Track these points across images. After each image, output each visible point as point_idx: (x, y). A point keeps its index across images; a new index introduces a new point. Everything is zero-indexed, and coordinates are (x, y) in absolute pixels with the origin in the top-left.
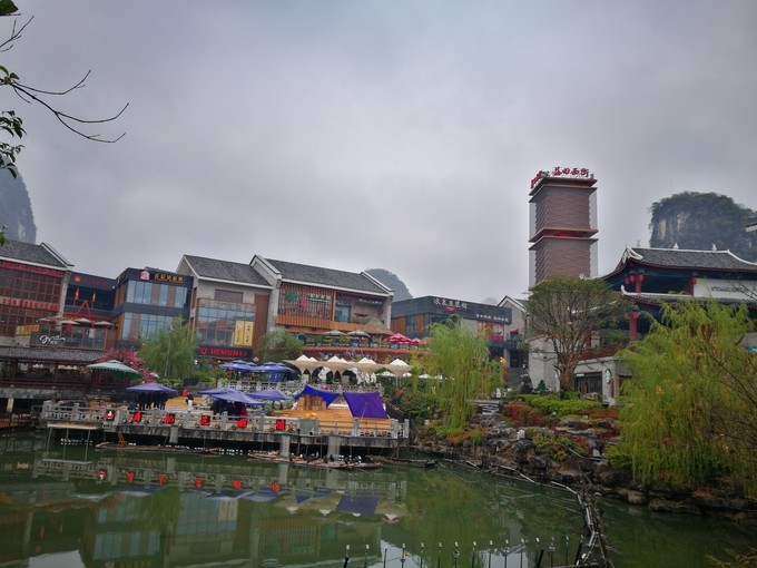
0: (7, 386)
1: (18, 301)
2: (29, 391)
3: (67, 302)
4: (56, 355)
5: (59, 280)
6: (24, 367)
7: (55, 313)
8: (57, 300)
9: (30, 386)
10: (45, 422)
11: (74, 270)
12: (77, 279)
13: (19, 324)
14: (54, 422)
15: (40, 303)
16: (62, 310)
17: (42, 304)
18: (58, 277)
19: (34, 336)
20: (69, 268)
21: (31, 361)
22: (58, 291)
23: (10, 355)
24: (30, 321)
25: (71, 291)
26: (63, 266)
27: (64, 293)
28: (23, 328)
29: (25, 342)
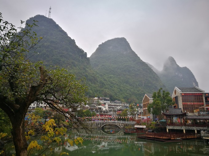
0: (194, 126)
1: (192, 103)
2: (200, 128)
3: (206, 102)
4: (205, 117)
5: (202, 96)
6: (198, 121)
7: (203, 105)
8: (203, 102)
9: (200, 127)
10: (203, 137)
11: (205, 92)
12: (207, 95)
13: (194, 109)
14: (205, 137)
15: (198, 103)
16: (205, 104)
17: (199, 103)
18: (201, 95)
19: (199, 112)
20: (204, 92)
21: (200, 119)
22: (202, 99)
23: (192, 118)
24: (197, 108)
25: (206, 98)
26: (202, 92)
27: (204, 99)
28: (195, 110)
29: (197, 114)
